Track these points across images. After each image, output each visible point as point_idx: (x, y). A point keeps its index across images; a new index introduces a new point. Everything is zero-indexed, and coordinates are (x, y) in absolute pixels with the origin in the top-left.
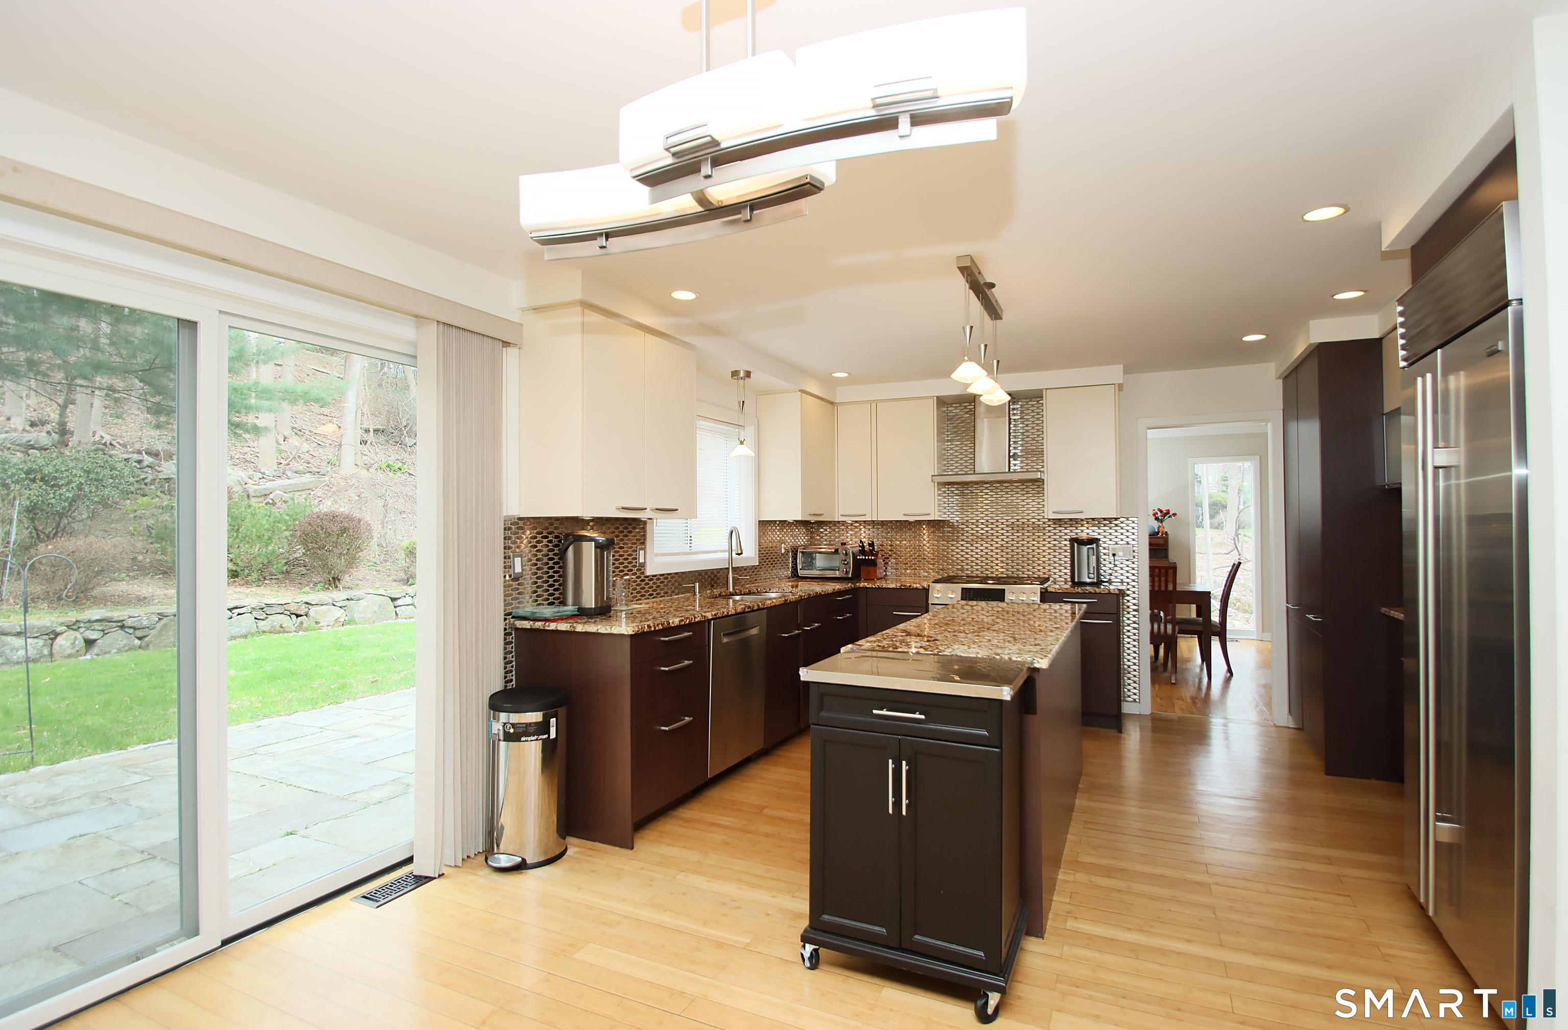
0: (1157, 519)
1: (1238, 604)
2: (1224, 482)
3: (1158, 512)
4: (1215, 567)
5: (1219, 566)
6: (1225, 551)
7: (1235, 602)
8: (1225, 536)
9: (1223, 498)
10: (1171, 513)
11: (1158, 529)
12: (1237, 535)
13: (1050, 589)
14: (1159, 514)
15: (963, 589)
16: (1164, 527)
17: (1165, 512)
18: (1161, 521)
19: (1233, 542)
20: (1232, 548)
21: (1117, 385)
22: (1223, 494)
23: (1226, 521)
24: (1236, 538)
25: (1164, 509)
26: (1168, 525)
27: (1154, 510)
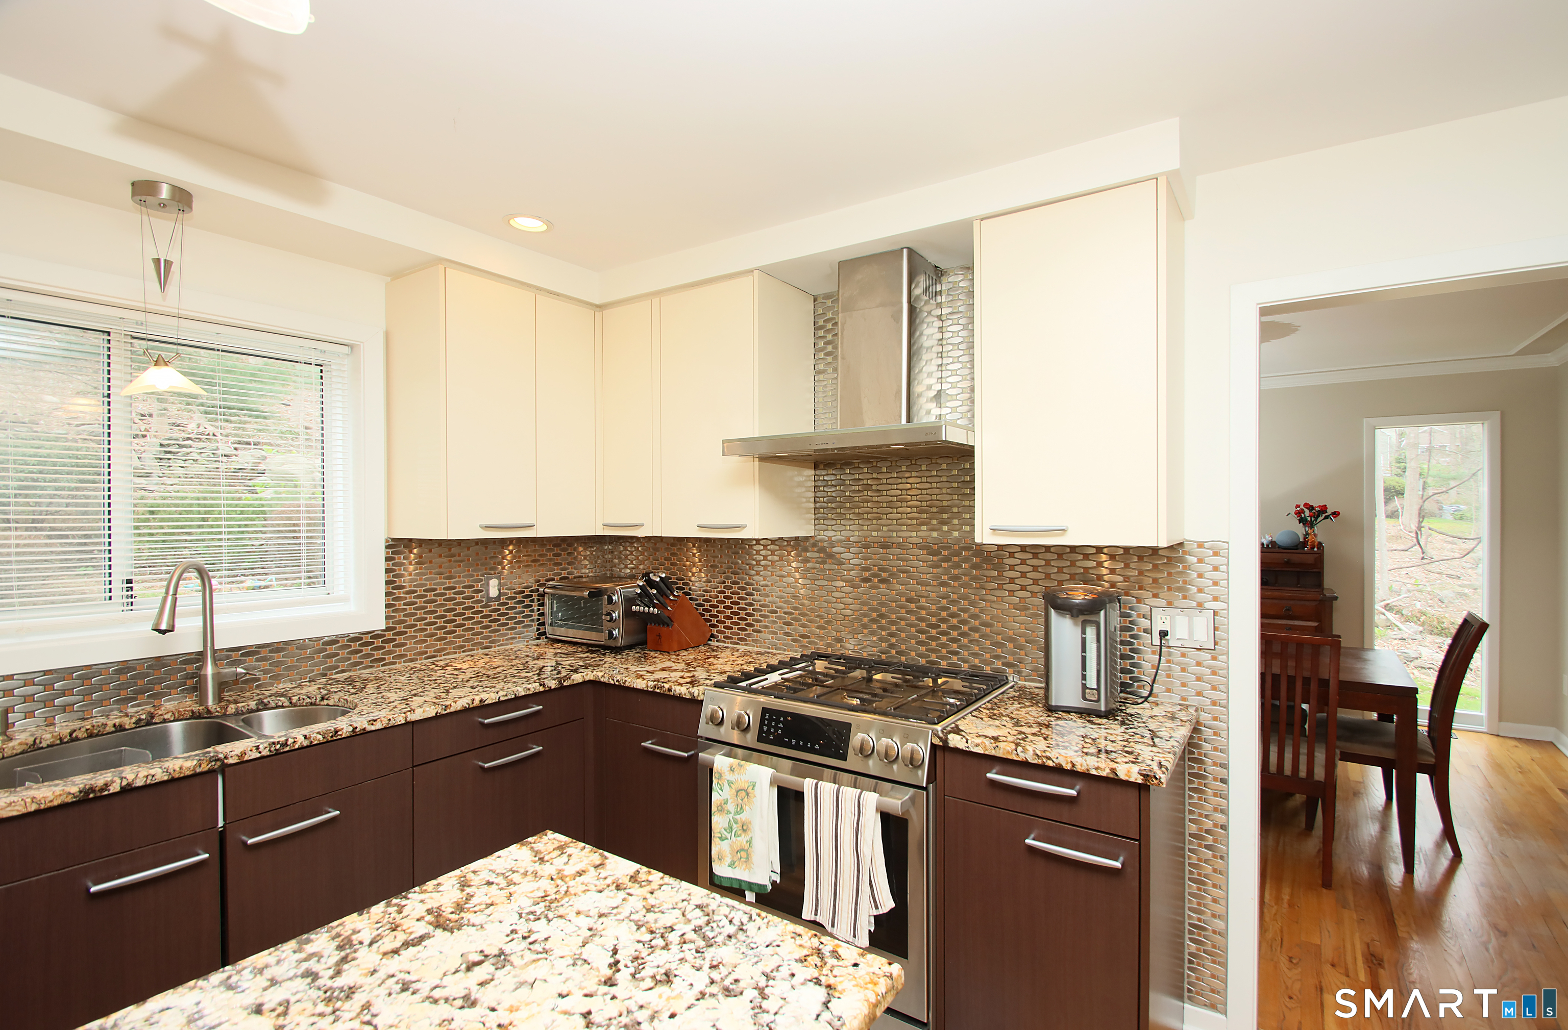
0: (1302, 521)
1: (1423, 618)
2: (1398, 465)
3: (1306, 510)
4: (1390, 567)
5: (1395, 567)
6: (1403, 547)
7: (1418, 615)
8: (1402, 527)
9: (1397, 482)
10: (1329, 512)
11: (1305, 539)
12: (1420, 528)
13: (955, 741)
14: (1307, 513)
15: (765, 710)
16: (1315, 535)
17: (1318, 509)
18: (1311, 525)
19: (1414, 536)
20: (1410, 544)
21: (1162, 181)
22: (1397, 479)
23: (1402, 508)
24: (1419, 533)
25: (1316, 503)
26: (1322, 531)
27: (1298, 506)
